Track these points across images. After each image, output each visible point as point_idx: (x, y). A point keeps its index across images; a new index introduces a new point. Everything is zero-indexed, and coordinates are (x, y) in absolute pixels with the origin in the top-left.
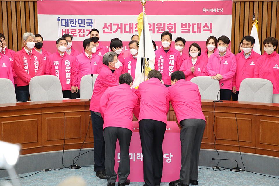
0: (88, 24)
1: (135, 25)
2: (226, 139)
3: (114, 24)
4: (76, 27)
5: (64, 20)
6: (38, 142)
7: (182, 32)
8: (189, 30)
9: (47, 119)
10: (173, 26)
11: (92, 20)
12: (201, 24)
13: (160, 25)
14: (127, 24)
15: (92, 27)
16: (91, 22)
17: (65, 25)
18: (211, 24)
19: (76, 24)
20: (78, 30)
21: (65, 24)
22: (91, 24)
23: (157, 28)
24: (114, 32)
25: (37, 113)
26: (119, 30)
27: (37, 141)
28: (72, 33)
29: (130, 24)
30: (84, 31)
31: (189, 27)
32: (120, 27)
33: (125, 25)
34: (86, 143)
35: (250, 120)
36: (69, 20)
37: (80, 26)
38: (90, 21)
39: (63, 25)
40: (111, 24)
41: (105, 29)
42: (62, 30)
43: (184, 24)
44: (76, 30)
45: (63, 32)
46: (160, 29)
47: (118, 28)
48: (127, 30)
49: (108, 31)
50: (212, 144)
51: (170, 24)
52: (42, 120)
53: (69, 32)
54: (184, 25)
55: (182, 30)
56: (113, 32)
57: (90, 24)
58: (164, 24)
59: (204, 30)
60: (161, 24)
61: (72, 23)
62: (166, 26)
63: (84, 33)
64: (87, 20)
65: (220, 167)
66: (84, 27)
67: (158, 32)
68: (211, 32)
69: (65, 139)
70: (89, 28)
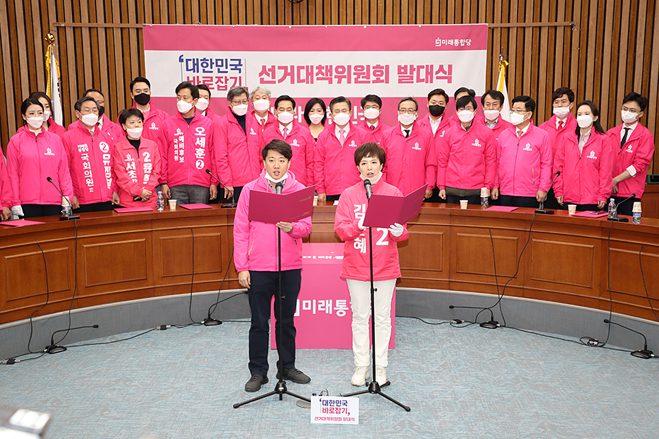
0: (234, 67)
1: (317, 68)
3: (279, 68)
4: (212, 72)
5: (191, 60)
6: (146, 279)
7: (400, 81)
8: (412, 78)
9: (163, 240)
10: (384, 70)
11: (240, 60)
12: (432, 66)
13: (360, 68)
14: (303, 68)
15: (240, 72)
17: (193, 70)
18: (450, 67)
19: (211, 68)
20: (216, 77)
21: (192, 68)
22: (238, 67)
23: (354, 74)
24: (280, 81)
25: (145, 228)
26: (288, 78)
29: (307, 67)
30: (226, 80)
31: (411, 73)
32: (289, 73)
33: (299, 68)
34: (230, 281)
35: (514, 240)
36: (199, 60)
37: (219, 72)
38: (237, 63)
39: (189, 68)
40: (273, 67)
41: (264, 76)
42: (188, 77)
43: (403, 66)
44: (212, 78)
46: (361, 76)
47: (286, 74)
48: (301, 79)
49: (270, 79)
51: (378, 66)
52: (154, 241)
54: (402, 68)
55: (399, 77)
56: (277, 82)
57: (236, 67)
58: (368, 67)
59: (438, 78)
60: (362, 67)
61: (205, 65)
62: (372, 70)
63: (226, 83)
64: (231, 60)
65: (463, 321)
66: (227, 72)
67: (356, 81)
68: (450, 81)
69: (193, 274)
70: (236, 73)
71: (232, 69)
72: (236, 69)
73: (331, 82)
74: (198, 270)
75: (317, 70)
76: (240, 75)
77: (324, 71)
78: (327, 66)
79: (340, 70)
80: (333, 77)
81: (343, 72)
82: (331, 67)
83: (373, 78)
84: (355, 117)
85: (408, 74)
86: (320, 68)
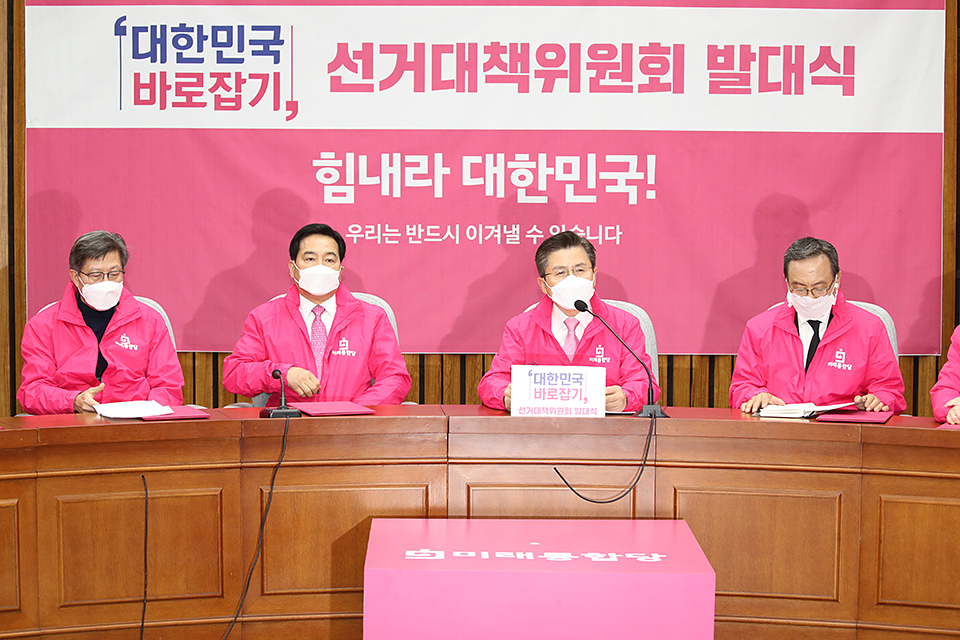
0: (260, 48)
1: (487, 50)
2: (924, 604)
3: (385, 49)
4: (201, 61)
5: (145, 29)
6: (19, 610)
7: (714, 88)
8: (746, 80)
9: (65, 503)
10: (670, 58)
11: (277, 29)
12: (800, 49)
13: (606, 52)
14: (448, 49)
15: (277, 61)
16: (272, 38)
17: (152, 55)
18: (849, 52)
19: (200, 49)
20: (212, 75)
21: (149, 50)
22: (272, 48)
23: (590, 66)
24: (386, 84)
25: (17, 471)
26: (408, 76)
27: (17, 607)
28: (184, 89)
29: (461, 46)
30: (240, 81)
31: (745, 66)
32: (411, 63)
33: (439, 50)
34: (246, 621)
36: (169, 30)
37: (220, 59)
38: (269, 35)
39: (140, 52)
40: (368, 47)
41: (342, 72)
42: (137, 76)
43: (721, 47)
44: (200, 76)
45: (138, 86)
46: (608, 72)
47: (402, 67)
48: (444, 77)
49: (356, 78)
50: (857, 628)
51: (655, 47)
52: (40, 508)
53: (170, 87)
54: (721, 53)
55: (711, 75)
56: (377, 87)
57: (266, 48)
58: (627, 48)
59: (816, 81)
60: (612, 49)
61: (183, 42)
62: (637, 58)
63: (238, 89)
64: (254, 28)
66: (241, 61)
67: (595, 87)
68: (849, 90)
69: (144, 601)
70: (265, 64)
71: (255, 53)
72: (266, 53)
73: (524, 88)
74: (158, 589)
75: (489, 55)
76: (277, 68)
77: (505, 58)
78: (513, 46)
79: (551, 56)
80: (531, 74)
81: (560, 60)
82: (526, 47)
83: (639, 78)
84: (592, 184)
85: (737, 70)
86: (495, 49)
